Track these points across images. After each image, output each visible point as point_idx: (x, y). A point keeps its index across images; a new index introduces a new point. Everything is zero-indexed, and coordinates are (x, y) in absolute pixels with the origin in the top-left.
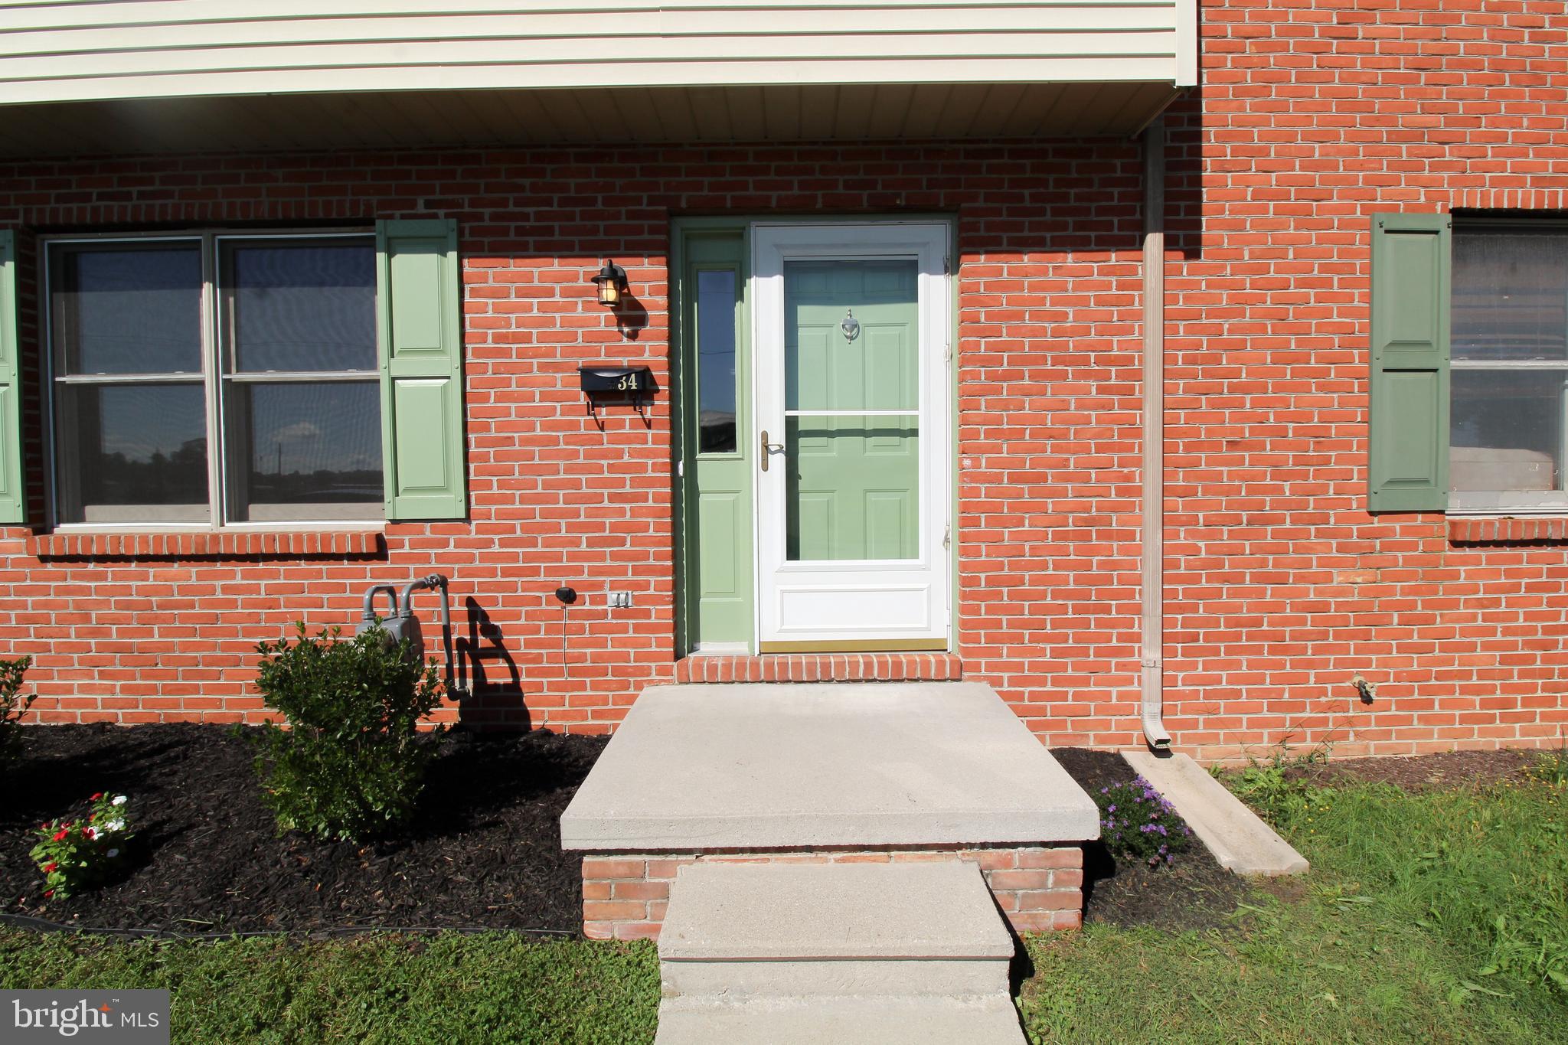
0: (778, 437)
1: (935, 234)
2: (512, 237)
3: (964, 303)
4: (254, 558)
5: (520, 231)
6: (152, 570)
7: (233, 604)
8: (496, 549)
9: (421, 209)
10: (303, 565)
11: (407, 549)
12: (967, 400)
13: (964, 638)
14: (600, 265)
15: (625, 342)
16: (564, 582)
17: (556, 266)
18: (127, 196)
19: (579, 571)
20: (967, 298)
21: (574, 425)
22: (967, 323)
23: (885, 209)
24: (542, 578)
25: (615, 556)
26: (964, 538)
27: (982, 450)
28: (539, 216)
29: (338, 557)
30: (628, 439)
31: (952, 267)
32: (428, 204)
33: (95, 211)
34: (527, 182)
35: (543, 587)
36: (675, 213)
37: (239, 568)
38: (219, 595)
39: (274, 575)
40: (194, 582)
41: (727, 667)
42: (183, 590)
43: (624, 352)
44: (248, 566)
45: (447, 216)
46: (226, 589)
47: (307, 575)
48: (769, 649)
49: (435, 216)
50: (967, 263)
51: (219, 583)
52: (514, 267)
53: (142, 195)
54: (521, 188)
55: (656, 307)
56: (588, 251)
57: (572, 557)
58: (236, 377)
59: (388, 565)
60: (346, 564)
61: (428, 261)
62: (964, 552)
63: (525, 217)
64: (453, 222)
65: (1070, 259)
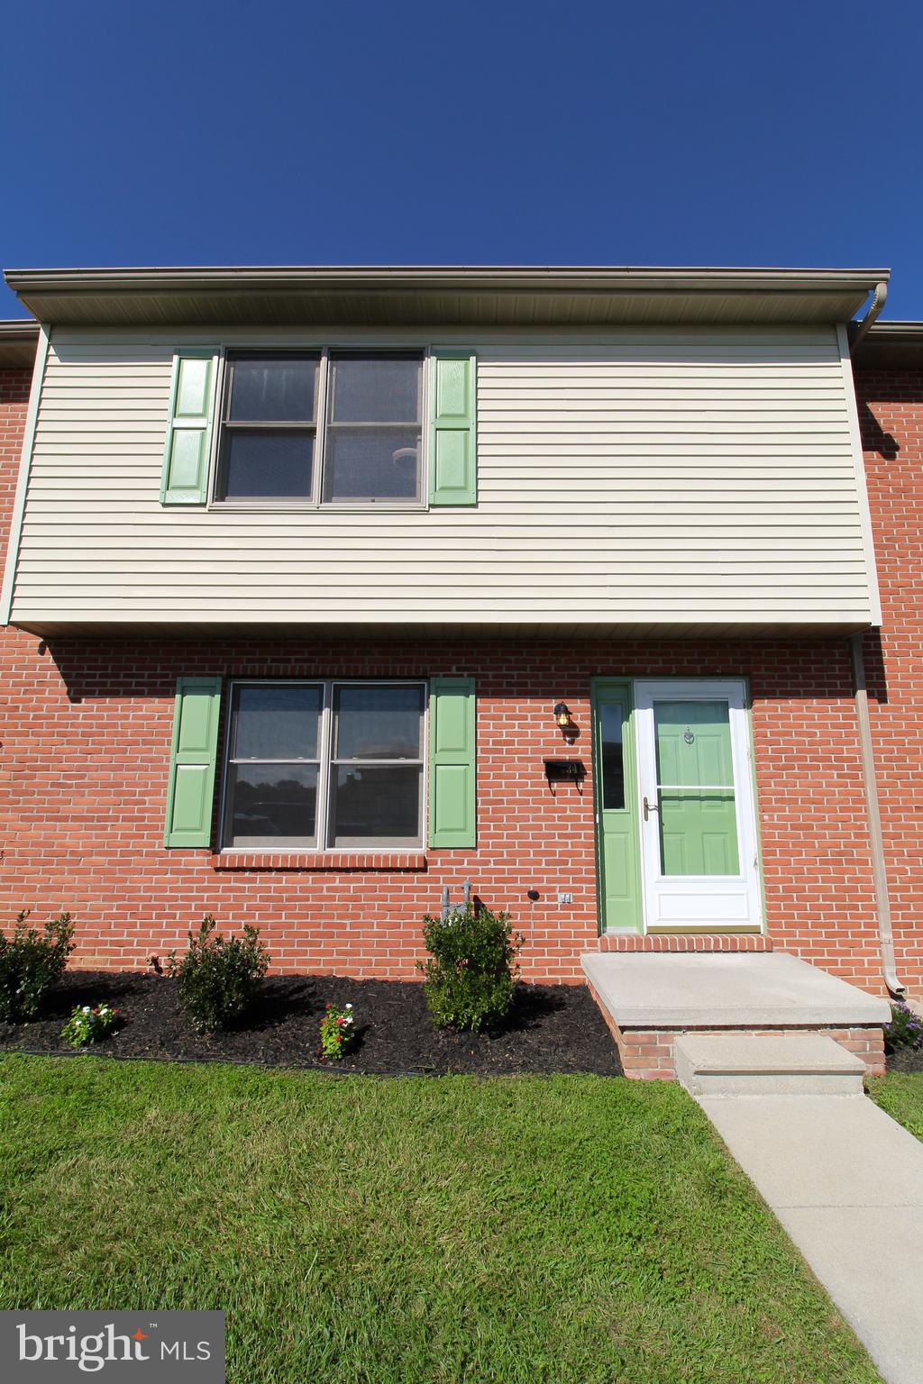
0: (653, 801)
1: (737, 687)
2: (504, 687)
3: (756, 726)
4: (347, 870)
5: (509, 684)
6: (284, 877)
7: (333, 898)
8: (492, 866)
9: (454, 671)
10: (377, 874)
11: (439, 866)
12: (761, 782)
13: (770, 925)
14: (554, 703)
15: (567, 745)
16: (532, 887)
17: (529, 703)
18: (289, 661)
19: (541, 880)
20: (757, 724)
21: (539, 793)
22: (758, 738)
23: (709, 673)
24: (519, 884)
25: (562, 871)
26: (766, 863)
27: (773, 810)
28: (520, 676)
29: (398, 870)
30: (569, 801)
31: (748, 704)
32: (458, 669)
33: (270, 668)
34: (512, 658)
35: (520, 890)
36: (594, 674)
37: (338, 876)
38: (325, 893)
39: (359, 880)
40: (310, 884)
41: (631, 941)
42: (302, 890)
43: (566, 751)
44: (344, 875)
45: (469, 676)
46: (329, 889)
47: (380, 880)
48: (653, 931)
49: (462, 676)
50: (757, 704)
51: (325, 886)
52: (505, 703)
53: (296, 660)
54: (510, 661)
55: (584, 726)
56: (547, 694)
57: (536, 871)
58: (336, 762)
59: (428, 875)
60: (405, 875)
61: (458, 700)
62: (766, 871)
63: (512, 677)
64: (473, 679)
65: (815, 702)
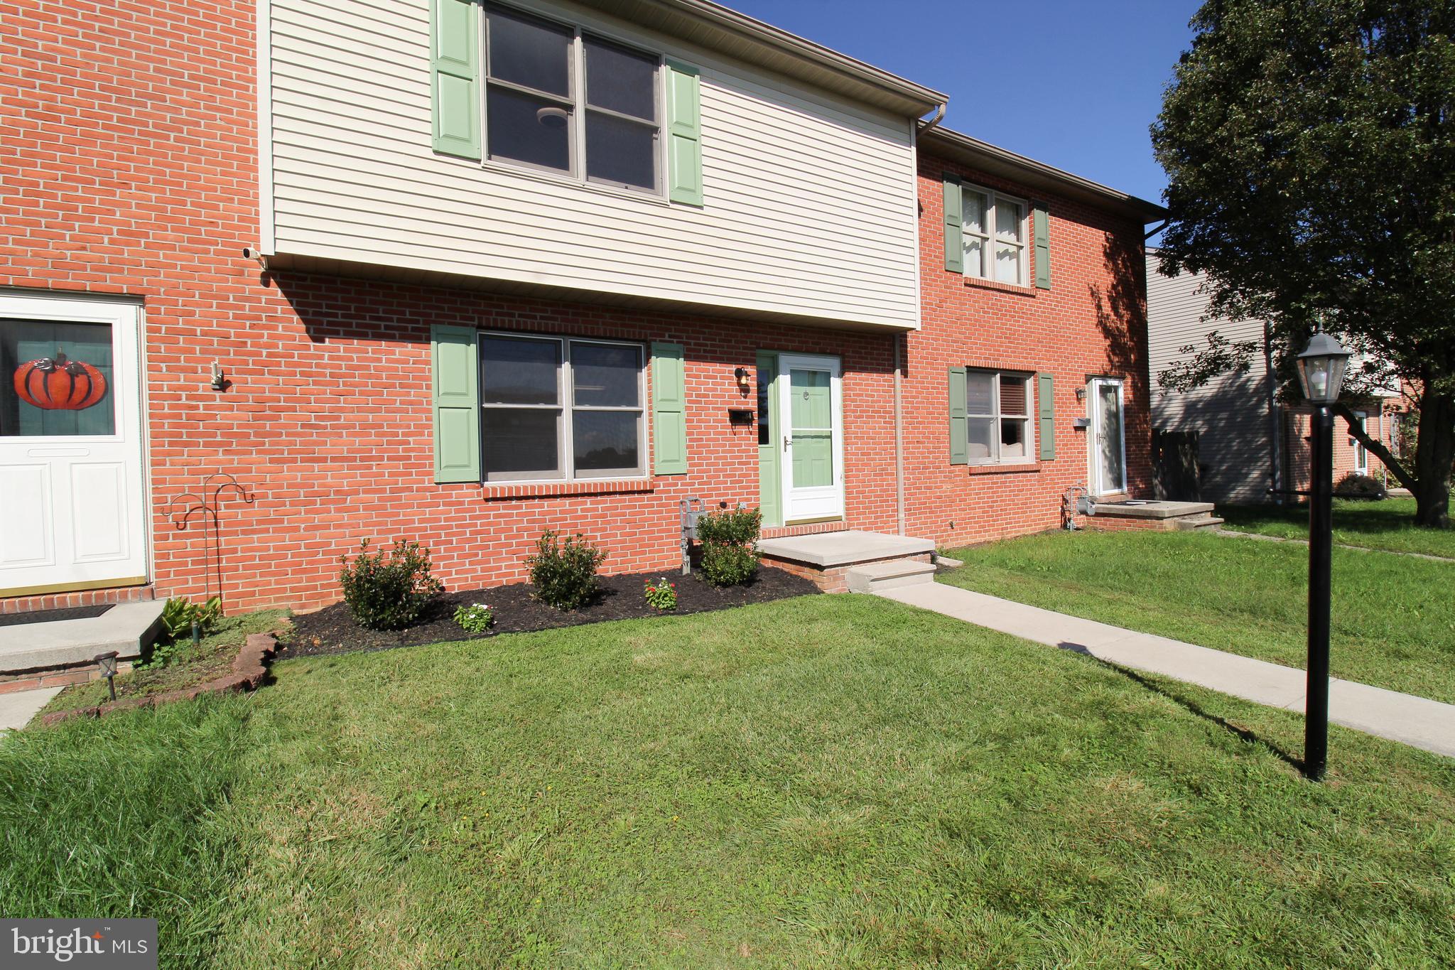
0: (789, 439)
1: (833, 363)
2: (702, 353)
3: (844, 390)
4: (595, 495)
5: (705, 351)
6: (546, 503)
7: (586, 517)
8: (697, 486)
9: (667, 338)
11: (662, 488)
12: (846, 428)
13: (847, 514)
14: (734, 368)
15: (743, 399)
16: (722, 499)
17: (718, 366)
18: (535, 317)
19: (727, 494)
20: (846, 387)
21: (725, 433)
22: (846, 398)
23: (823, 352)
24: (714, 498)
25: (740, 488)
26: (847, 477)
27: (853, 443)
28: (712, 345)
29: (633, 492)
30: (744, 439)
31: (841, 375)
32: (670, 336)
34: (706, 330)
35: (714, 502)
36: (759, 348)
37: (589, 500)
38: (579, 513)
39: (605, 502)
40: (567, 507)
42: (561, 512)
43: (742, 403)
44: (593, 499)
45: (678, 342)
46: (582, 510)
47: (620, 501)
48: (789, 524)
49: (672, 342)
50: (847, 375)
51: (579, 508)
52: (703, 366)
53: (542, 318)
54: (704, 333)
55: (753, 385)
56: (730, 361)
57: (724, 489)
58: (576, 408)
59: (654, 495)
60: (636, 496)
61: (671, 361)
62: (847, 482)
63: (706, 345)
64: (682, 345)
65: (875, 376)
